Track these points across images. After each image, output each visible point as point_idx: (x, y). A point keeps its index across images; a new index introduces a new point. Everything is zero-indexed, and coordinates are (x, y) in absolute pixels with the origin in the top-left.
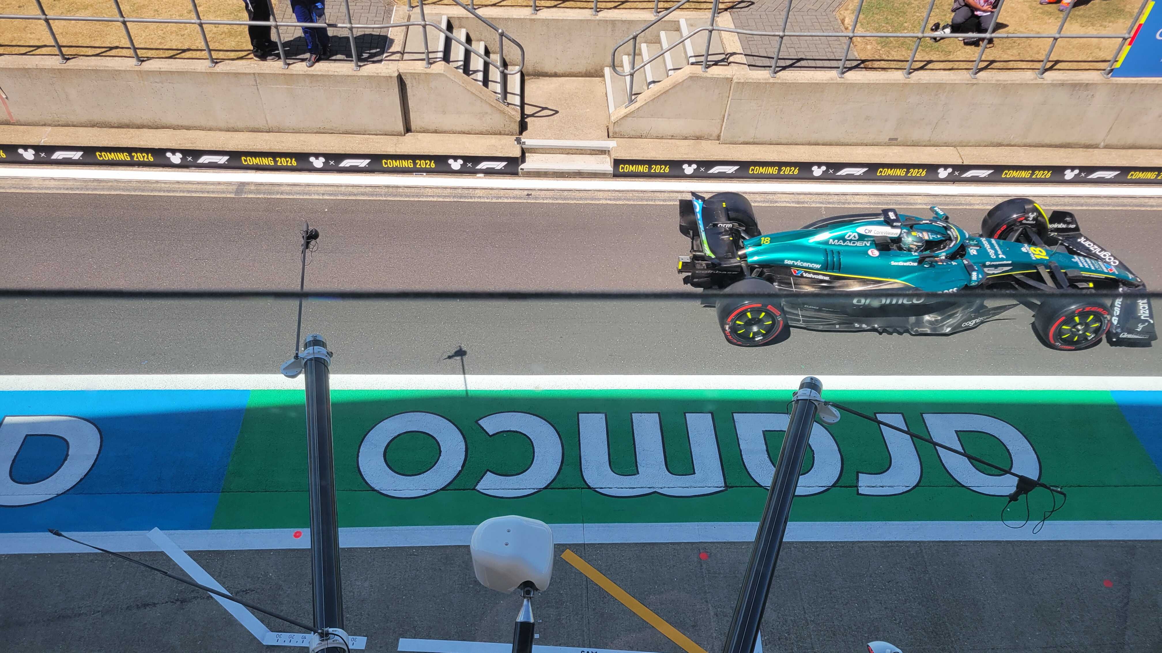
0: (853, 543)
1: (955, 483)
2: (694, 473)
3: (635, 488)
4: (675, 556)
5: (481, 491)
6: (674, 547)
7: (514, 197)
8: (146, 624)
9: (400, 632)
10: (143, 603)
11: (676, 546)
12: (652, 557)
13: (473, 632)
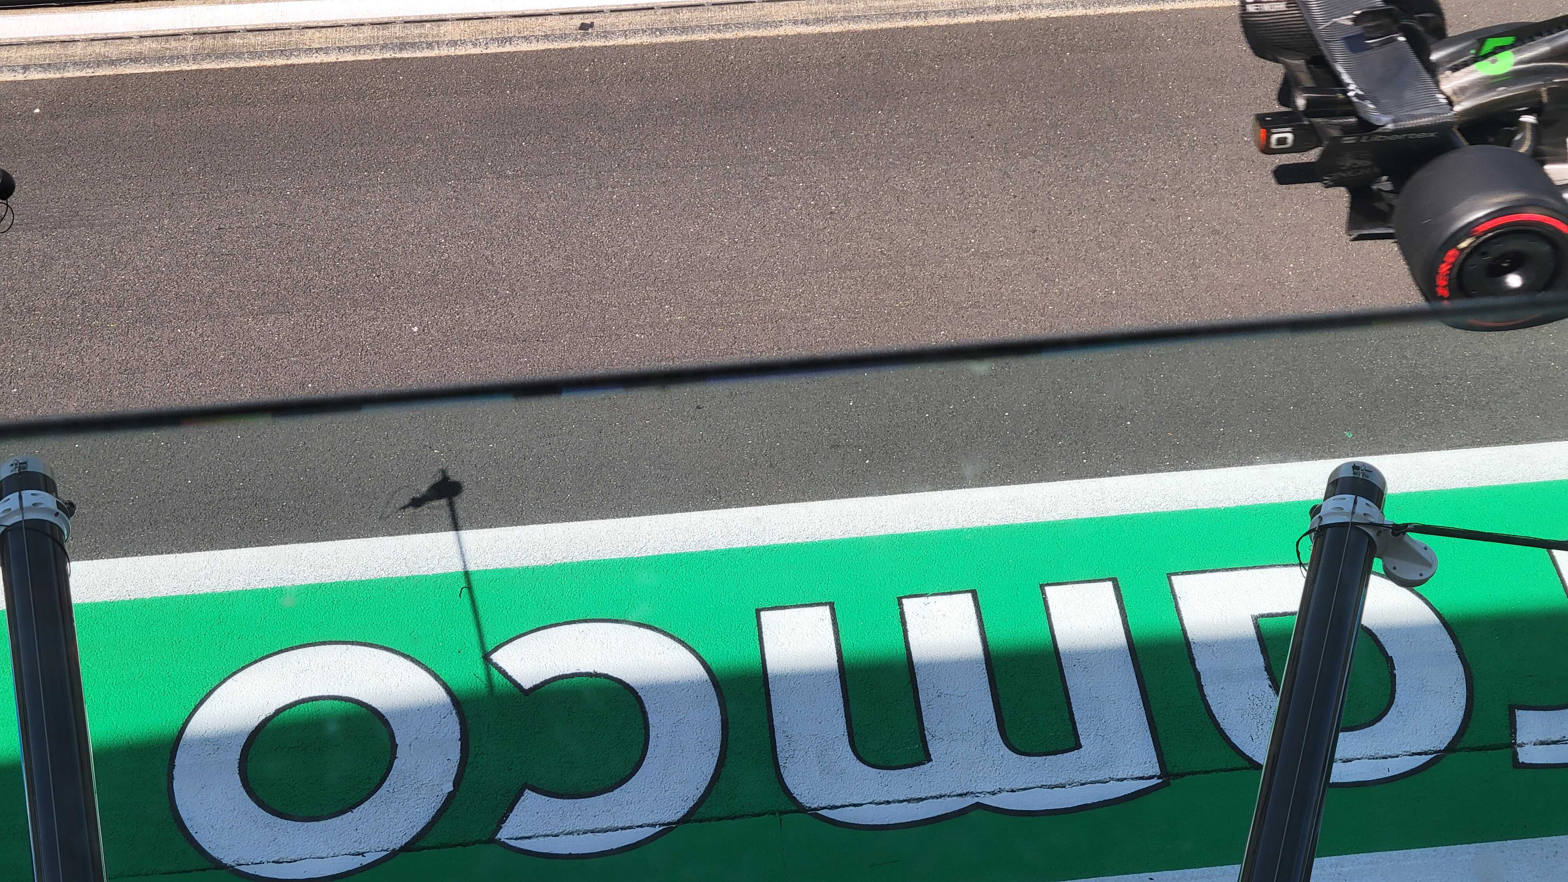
2: (1078, 746)
3: (922, 799)
5: (513, 843)
7: (546, 37)
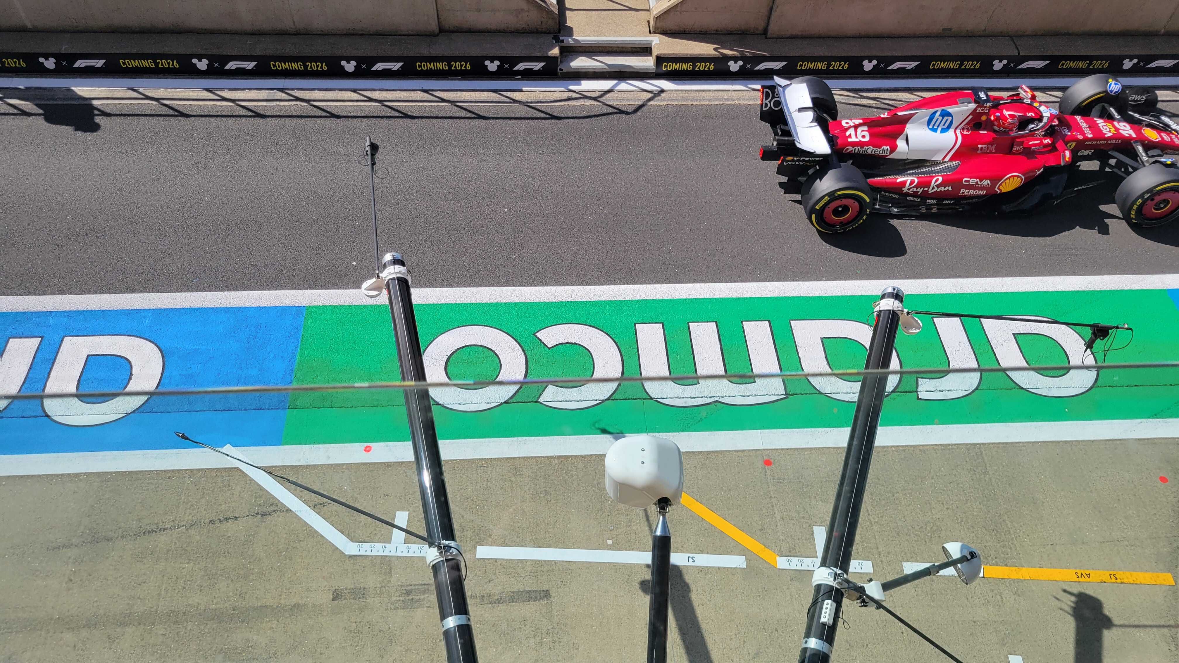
0: (914, 446)
1: (1014, 385)
2: (754, 382)
3: (697, 398)
4: (740, 463)
5: (544, 403)
6: (738, 454)
7: (554, 100)
8: (229, 537)
9: (477, 540)
10: (225, 517)
11: (740, 454)
12: (716, 464)
13: (548, 539)
